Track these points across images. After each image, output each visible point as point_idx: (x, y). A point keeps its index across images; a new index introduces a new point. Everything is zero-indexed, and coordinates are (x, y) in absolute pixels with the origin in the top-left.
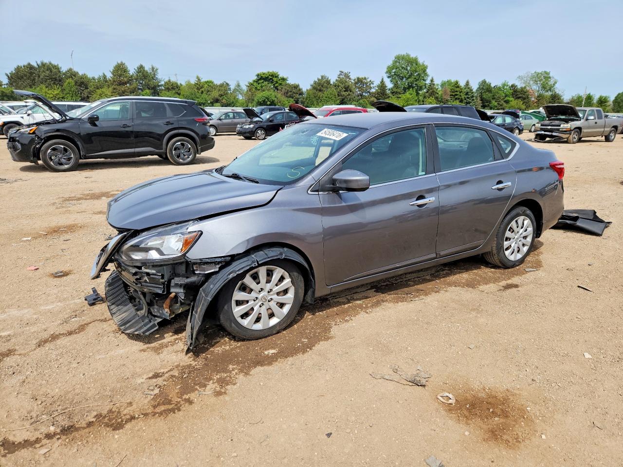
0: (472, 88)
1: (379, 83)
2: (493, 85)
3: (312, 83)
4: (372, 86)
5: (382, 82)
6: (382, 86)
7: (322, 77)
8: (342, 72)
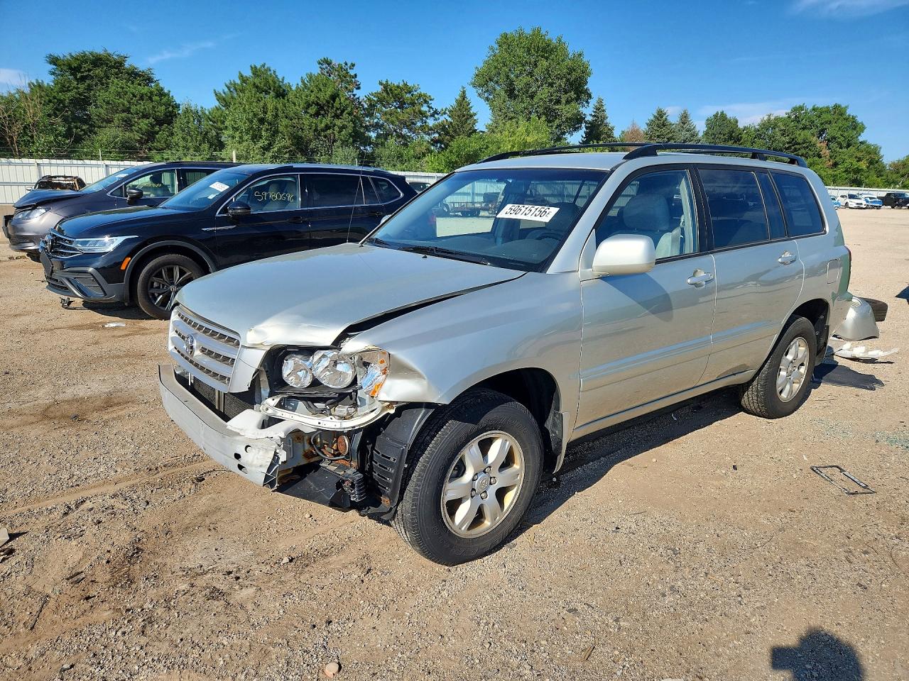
0: (697, 129)
1: (454, 103)
2: (741, 126)
3: (222, 89)
4: (425, 108)
5: (463, 102)
6: (463, 112)
7: (255, 71)
8: (329, 63)
